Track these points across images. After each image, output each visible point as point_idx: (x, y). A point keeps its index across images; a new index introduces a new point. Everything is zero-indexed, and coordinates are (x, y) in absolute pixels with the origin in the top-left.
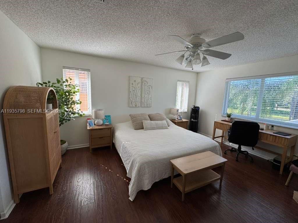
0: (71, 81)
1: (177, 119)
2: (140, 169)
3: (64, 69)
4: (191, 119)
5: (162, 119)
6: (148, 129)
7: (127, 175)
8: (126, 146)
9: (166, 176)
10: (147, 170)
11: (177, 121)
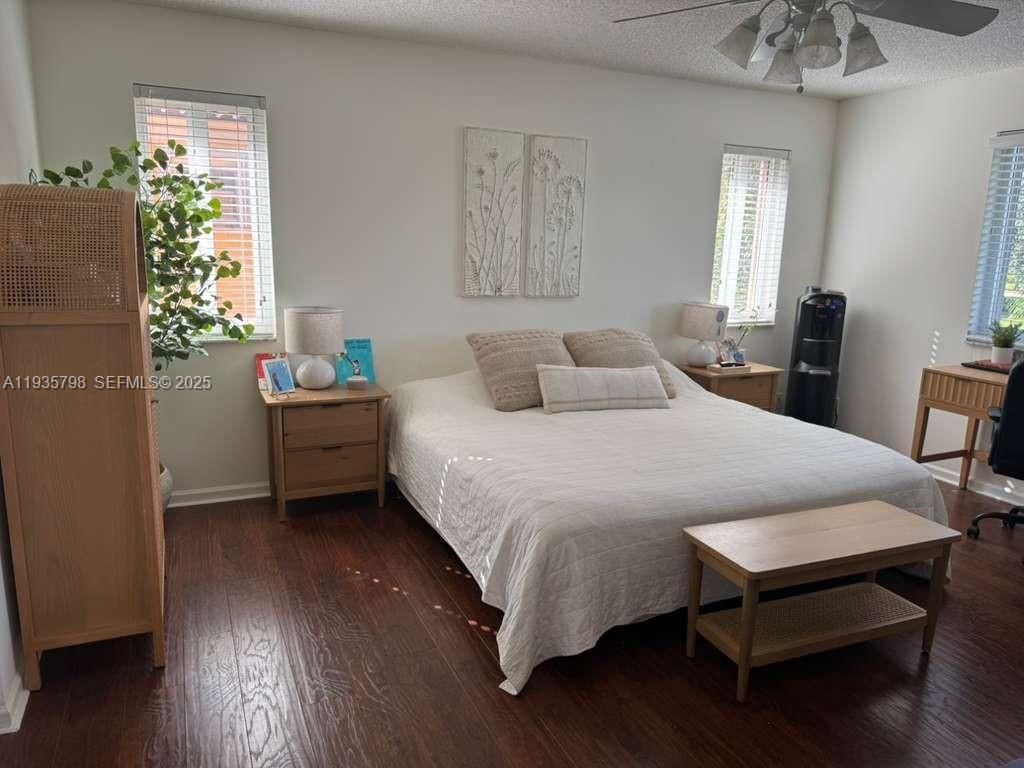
0: (180, 160)
1: (719, 361)
2: (548, 559)
3: (140, 96)
4: (796, 361)
5: (636, 360)
6: (567, 406)
7: (483, 599)
8: (469, 473)
9: (665, 605)
10: (577, 566)
11: (715, 370)
